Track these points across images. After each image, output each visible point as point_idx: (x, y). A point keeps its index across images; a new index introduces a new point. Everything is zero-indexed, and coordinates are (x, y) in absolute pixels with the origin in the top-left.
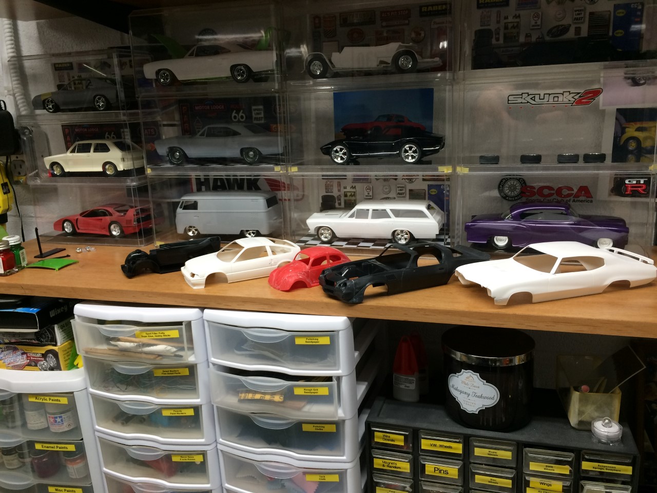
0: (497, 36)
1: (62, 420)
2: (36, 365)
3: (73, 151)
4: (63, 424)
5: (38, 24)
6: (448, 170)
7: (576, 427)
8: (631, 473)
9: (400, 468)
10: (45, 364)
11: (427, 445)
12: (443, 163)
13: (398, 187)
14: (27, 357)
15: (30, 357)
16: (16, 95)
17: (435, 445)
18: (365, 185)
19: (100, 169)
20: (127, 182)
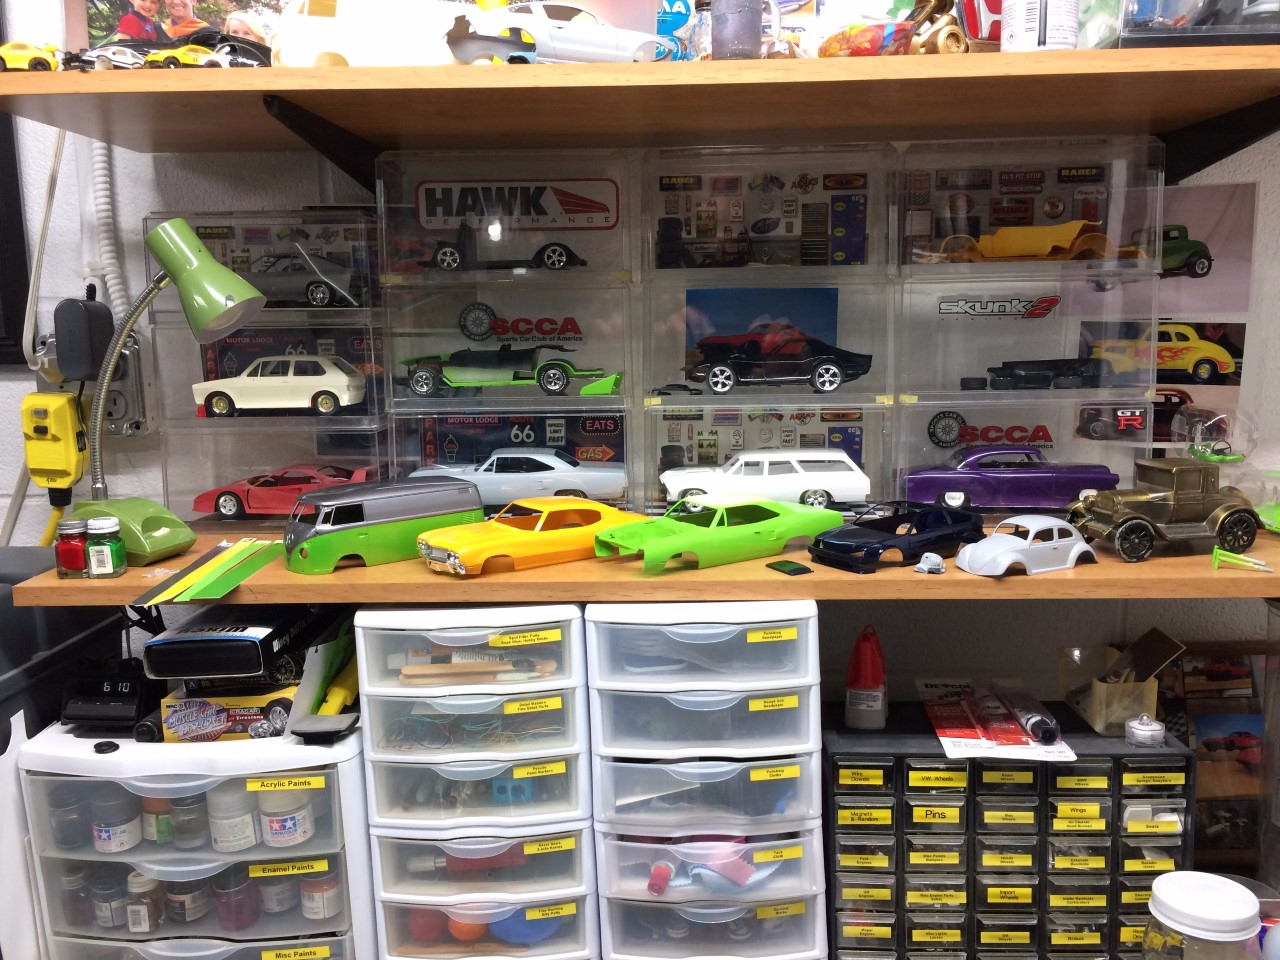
0: (688, 228)
1: (294, 825)
2: (245, 730)
3: (253, 374)
4: (296, 830)
5: (156, 160)
6: (889, 401)
7: (1104, 733)
8: (1183, 782)
9: (877, 819)
10: (265, 726)
11: (918, 780)
12: (883, 391)
13: (784, 431)
14: (229, 716)
15: (235, 716)
16: (107, 278)
17: (928, 779)
18: (732, 430)
19: (306, 403)
20: (363, 425)
